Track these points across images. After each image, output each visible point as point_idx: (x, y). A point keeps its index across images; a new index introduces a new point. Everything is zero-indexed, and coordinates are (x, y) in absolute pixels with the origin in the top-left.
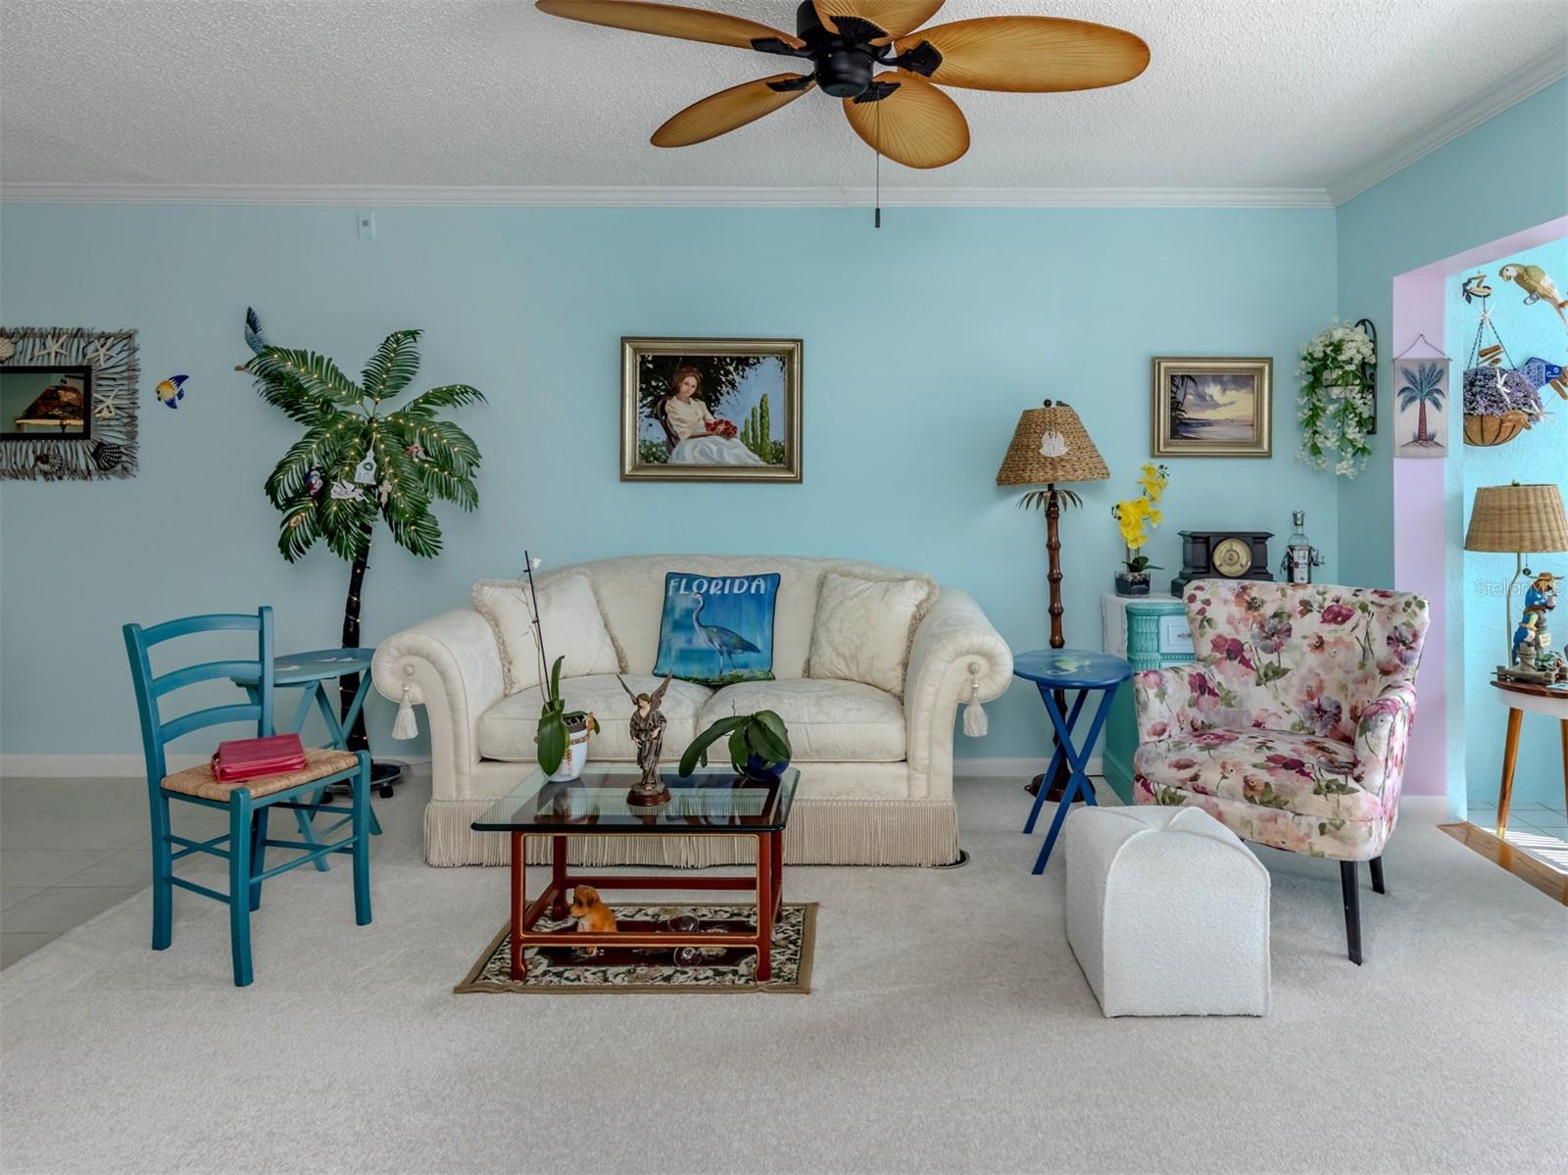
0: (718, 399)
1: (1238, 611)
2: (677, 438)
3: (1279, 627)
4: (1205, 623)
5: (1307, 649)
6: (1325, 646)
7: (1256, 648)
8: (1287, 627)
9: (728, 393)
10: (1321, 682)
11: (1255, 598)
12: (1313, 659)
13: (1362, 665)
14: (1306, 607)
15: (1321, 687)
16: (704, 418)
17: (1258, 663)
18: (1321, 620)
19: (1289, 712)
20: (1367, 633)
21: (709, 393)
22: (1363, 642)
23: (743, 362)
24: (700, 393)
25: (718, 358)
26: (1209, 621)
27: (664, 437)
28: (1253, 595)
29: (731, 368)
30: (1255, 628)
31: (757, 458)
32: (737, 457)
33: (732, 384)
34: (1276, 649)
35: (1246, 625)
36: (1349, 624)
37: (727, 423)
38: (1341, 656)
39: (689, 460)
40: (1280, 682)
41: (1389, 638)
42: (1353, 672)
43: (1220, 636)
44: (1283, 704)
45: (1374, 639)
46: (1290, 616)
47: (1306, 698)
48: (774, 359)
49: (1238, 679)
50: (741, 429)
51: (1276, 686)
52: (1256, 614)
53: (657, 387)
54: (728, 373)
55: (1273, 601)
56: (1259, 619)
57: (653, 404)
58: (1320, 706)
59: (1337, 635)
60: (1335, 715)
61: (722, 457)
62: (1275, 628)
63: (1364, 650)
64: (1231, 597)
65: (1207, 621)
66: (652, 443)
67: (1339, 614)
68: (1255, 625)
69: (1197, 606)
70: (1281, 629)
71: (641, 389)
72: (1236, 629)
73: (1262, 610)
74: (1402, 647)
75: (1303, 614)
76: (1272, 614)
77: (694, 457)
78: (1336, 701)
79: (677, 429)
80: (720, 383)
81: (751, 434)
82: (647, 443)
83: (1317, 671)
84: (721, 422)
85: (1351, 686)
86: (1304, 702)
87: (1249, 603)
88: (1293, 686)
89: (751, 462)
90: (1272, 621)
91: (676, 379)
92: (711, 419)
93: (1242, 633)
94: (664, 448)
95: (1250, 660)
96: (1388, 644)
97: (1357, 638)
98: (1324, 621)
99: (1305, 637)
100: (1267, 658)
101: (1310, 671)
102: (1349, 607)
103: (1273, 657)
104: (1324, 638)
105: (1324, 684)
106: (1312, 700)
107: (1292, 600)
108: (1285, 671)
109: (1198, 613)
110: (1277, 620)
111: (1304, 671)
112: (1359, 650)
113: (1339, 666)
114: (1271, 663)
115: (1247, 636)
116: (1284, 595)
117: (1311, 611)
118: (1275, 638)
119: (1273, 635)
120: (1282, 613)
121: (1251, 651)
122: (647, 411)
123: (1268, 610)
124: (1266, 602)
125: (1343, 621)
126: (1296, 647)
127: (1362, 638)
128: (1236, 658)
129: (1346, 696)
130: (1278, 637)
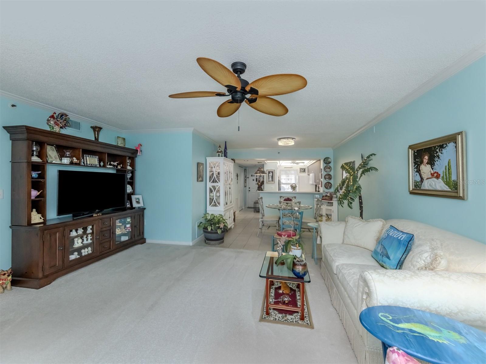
0: (434, 164)
2: (423, 180)
9: (437, 161)
16: (430, 171)
21: (431, 162)
23: (442, 147)
24: (429, 162)
25: (434, 147)
27: (420, 179)
29: (438, 150)
31: (447, 187)
32: (441, 187)
33: (438, 157)
37: (437, 173)
39: (427, 188)
48: (452, 143)
50: (441, 175)
53: (418, 161)
54: (437, 152)
57: (417, 168)
61: (436, 187)
66: (417, 181)
71: (414, 163)
77: (428, 186)
79: (423, 176)
80: (435, 157)
81: (445, 177)
82: (416, 181)
84: (435, 172)
89: (446, 189)
91: (422, 157)
92: (432, 172)
94: (420, 183)
122: (416, 170)
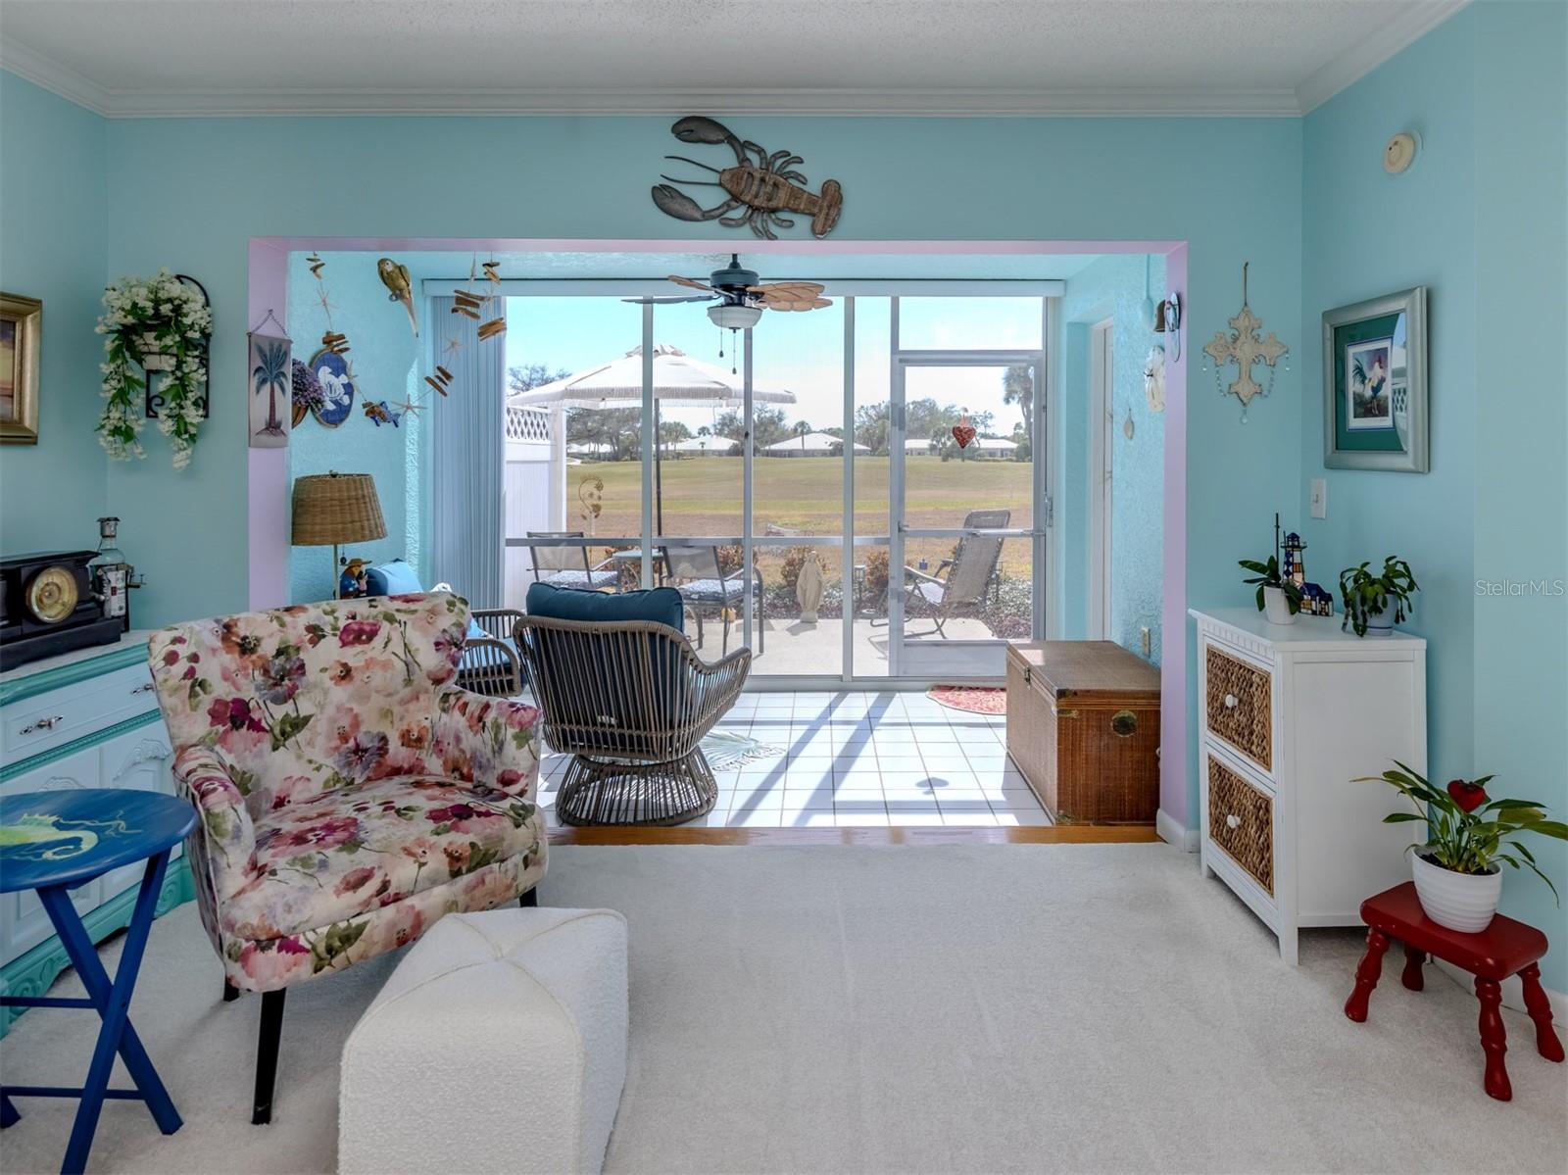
1: (230, 660)
3: (288, 667)
4: (198, 688)
5: (330, 684)
6: (353, 673)
7: (264, 702)
8: (298, 663)
10: (356, 716)
11: (247, 637)
12: (340, 694)
13: (408, 682)
14: (316, 633)
15: (356, 723)
17: (270, 721)
18: (341, 644)
19: (318, 769)
20: (405, 644)
22: (403, 656)
26: (202, 684)
28: (242, 634)
30: (258, 675)
34: (290, 695)
35: (246, 676)
36: (378, 641)
38: (378, 678)
40: (302, 736)
41: (437, 644)
42: (397, 692)
43: (218, 701)
44: (310, 762)
45: (417, 650)
46: (298, 649)
47: (338, 742)
49: (251, 752)
51: (297, 742)
52: (254, 657)
55: (271, 635)
56: (260, 663)
58: (357, 745)
59: (367, 657)
60: (379, 749)
62: (283, 668)
63: (407, 665)
64: (219, 644)
65: (200, 685)
67: (361, 632)
68: (257, 673)
69: (182, 666)
70: (291, 668)
72: (234, 684)
73: (260, 651)
74: (454, 649)
75: (314, 642)
76: (274, 653)
78: (379, 733)
83: (348, 706)
85: (397, 709)
86: (337, 748)
87: (240, 645)
88: (320, 734)
90: (277, 662)
93: (245, 687)
95: (260, 720)
96: (437, 650)
97: (394, 653)
98: (344, 644)
99: (324, 670)
100: (279, 711)
101: (339, 709)
102: (371, 621)
103: (288, 708)
104: (350, 664)
105: (360, 719)
106: (347, 742)
107: (295, 628)
108: (307, 719)
109: (184, 678)
110: (282, 658)
111: (330, 711)
112: (400, 666)
113: (377, 692)
114: (287, 715)
115: (249, 690)
116: (282, 625)
117: (324, 636)
118: (286, 682)
119: (282, 679)
120: (288, 647)
121: (260, 708)
123: (268, 648)
124: (262, 638)
125: (370, 639)
126: (315, 685)
127: (400, 652)
128: (243, 724)
129: (392, 722)
130: (290, 680)
